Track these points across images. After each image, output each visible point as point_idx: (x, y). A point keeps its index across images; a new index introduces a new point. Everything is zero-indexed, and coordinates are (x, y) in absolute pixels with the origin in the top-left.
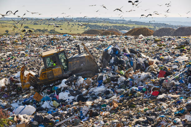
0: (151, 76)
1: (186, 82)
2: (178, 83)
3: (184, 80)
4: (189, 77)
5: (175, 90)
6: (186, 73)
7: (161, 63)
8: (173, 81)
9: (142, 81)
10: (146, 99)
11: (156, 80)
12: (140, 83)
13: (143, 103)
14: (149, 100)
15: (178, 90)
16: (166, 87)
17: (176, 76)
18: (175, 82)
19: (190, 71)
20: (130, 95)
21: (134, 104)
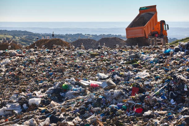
0: (124, 93)
1: (168, 97)
2: (160, 99)
3: (165, 95)
4: (170, 92)
5: (158, 106)
6: (166, 89)
7: (122, 80)
8: (154, 97)
9: (115, 99)
10: (132, 117)
11: (136, 97)
12: (114, 101)
13: (130, 121)
14: (135, 117)
15: (162, 106)
16: (150, 104)
18: (156, 98)
19: (171, 86)
20: (111, 113)
21: (121, 122)
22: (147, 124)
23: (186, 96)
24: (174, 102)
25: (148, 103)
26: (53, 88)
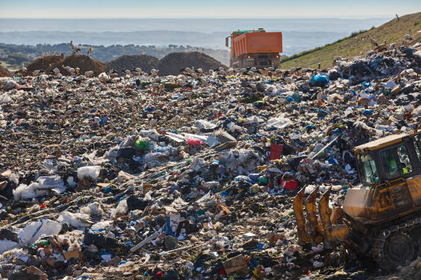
0: (257, 154)
1: (340, 161)
2: (327, 164)
3: (335, 157)
4: (344, 152)
5: (325, 177)
6: (335, 146)
7: (244, 132)
8: (316, 161)
9: (242, 165)
10: (279, 196)
11: (283, 161)
12: (241, 169)
13: (277, 204)
14: (286, 197)
16: (309, 173)
17: (320, 152)
18: (321, 163)
19: (344, 141)
20: (240, 191)
21: (261, 206)
24: (351, 170)
25: (307, 171)
26: (118, 147)
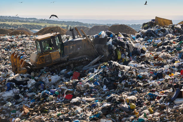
1: (101, 83)
2: (92, 85)
3: (99, 81)
4: (104, 79)
5: (89, 92)
6: (101, 75)
8: (87, 83)
10: (59, 103)
11: (69, 83)
12: (53, 86)
13: (56, 108)
14: (62, 104)
15: (93, 93)
16: (80, 90)
17: (90, 78)
18: (89, 85)
19: (106, 72)
20: (41, 99)
21: (46, 109)
22: (69, 112)
23: (119, 82)
24: (106, 88)
25: (79, 89)
